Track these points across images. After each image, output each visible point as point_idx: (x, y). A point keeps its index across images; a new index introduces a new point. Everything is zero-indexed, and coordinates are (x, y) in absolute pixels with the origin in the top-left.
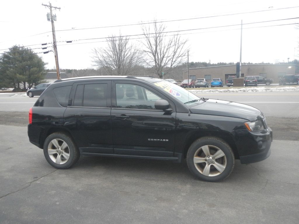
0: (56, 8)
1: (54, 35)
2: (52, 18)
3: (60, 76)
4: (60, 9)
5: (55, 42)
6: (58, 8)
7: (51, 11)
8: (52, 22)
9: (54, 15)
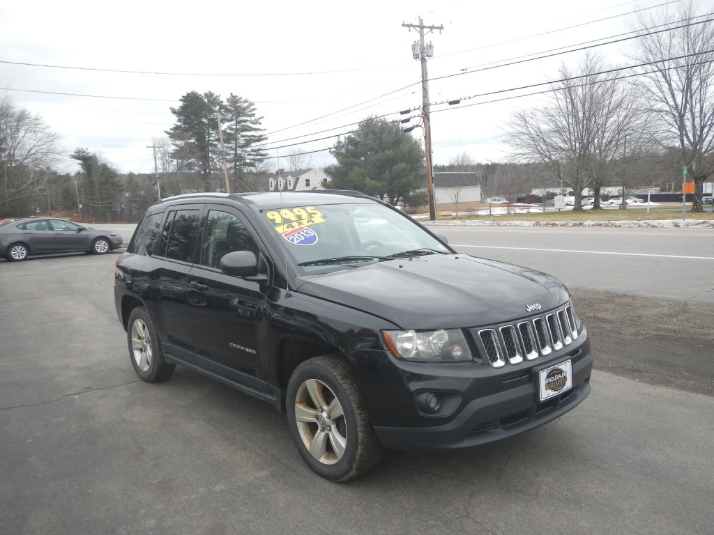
0: (432, 28)
1: (425, 90)
2: (422, 53)
3: (432, 182)
4: (441, 28)
5: (426, 106)
6: (437, 28)
7: (422, 36)
8: (423, 60)
9: (429, 44)
